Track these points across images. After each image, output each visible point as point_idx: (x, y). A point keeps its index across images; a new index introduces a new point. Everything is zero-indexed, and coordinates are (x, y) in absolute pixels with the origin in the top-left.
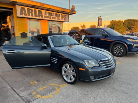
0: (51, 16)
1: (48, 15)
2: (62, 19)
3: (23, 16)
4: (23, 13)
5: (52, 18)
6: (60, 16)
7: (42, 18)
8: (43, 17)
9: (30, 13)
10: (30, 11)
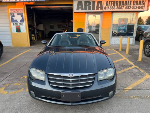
0: (115, 6)
1: (111, 5)
2: (134, 8)
3: (80, 10)
4: (80, 8)
5: (117, 8)
6: (132, 4)
7: (102, 10)
8: (104, 8)
9: (88, 7)
10: (88, 4)
